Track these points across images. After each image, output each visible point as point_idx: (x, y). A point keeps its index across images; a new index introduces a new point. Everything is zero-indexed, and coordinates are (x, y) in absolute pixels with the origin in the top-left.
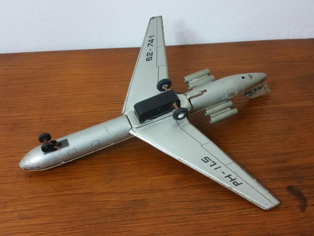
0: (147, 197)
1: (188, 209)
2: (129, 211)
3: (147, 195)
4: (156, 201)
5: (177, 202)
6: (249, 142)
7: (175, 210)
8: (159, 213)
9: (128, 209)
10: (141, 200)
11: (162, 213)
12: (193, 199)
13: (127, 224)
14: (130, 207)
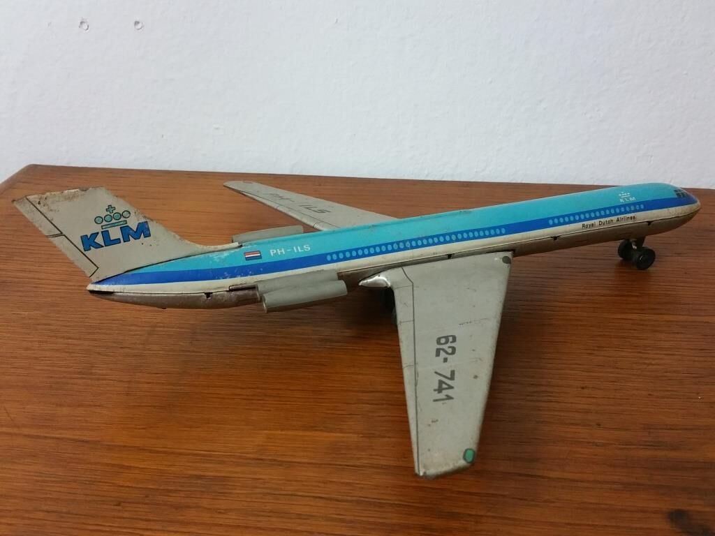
0: (237, 473)
1: (342, 521)
2: (171, 499)
3: (238, 469)
4: (256, 487)
5: (316, 497)
6: (583, 388)
7: (299, 516)
8: (250, 518)
9: (171, 494)
10: (215, 478)
11: (259, 519)
12: (367, 500)
13: (147, 529)
14: (176, 491)
